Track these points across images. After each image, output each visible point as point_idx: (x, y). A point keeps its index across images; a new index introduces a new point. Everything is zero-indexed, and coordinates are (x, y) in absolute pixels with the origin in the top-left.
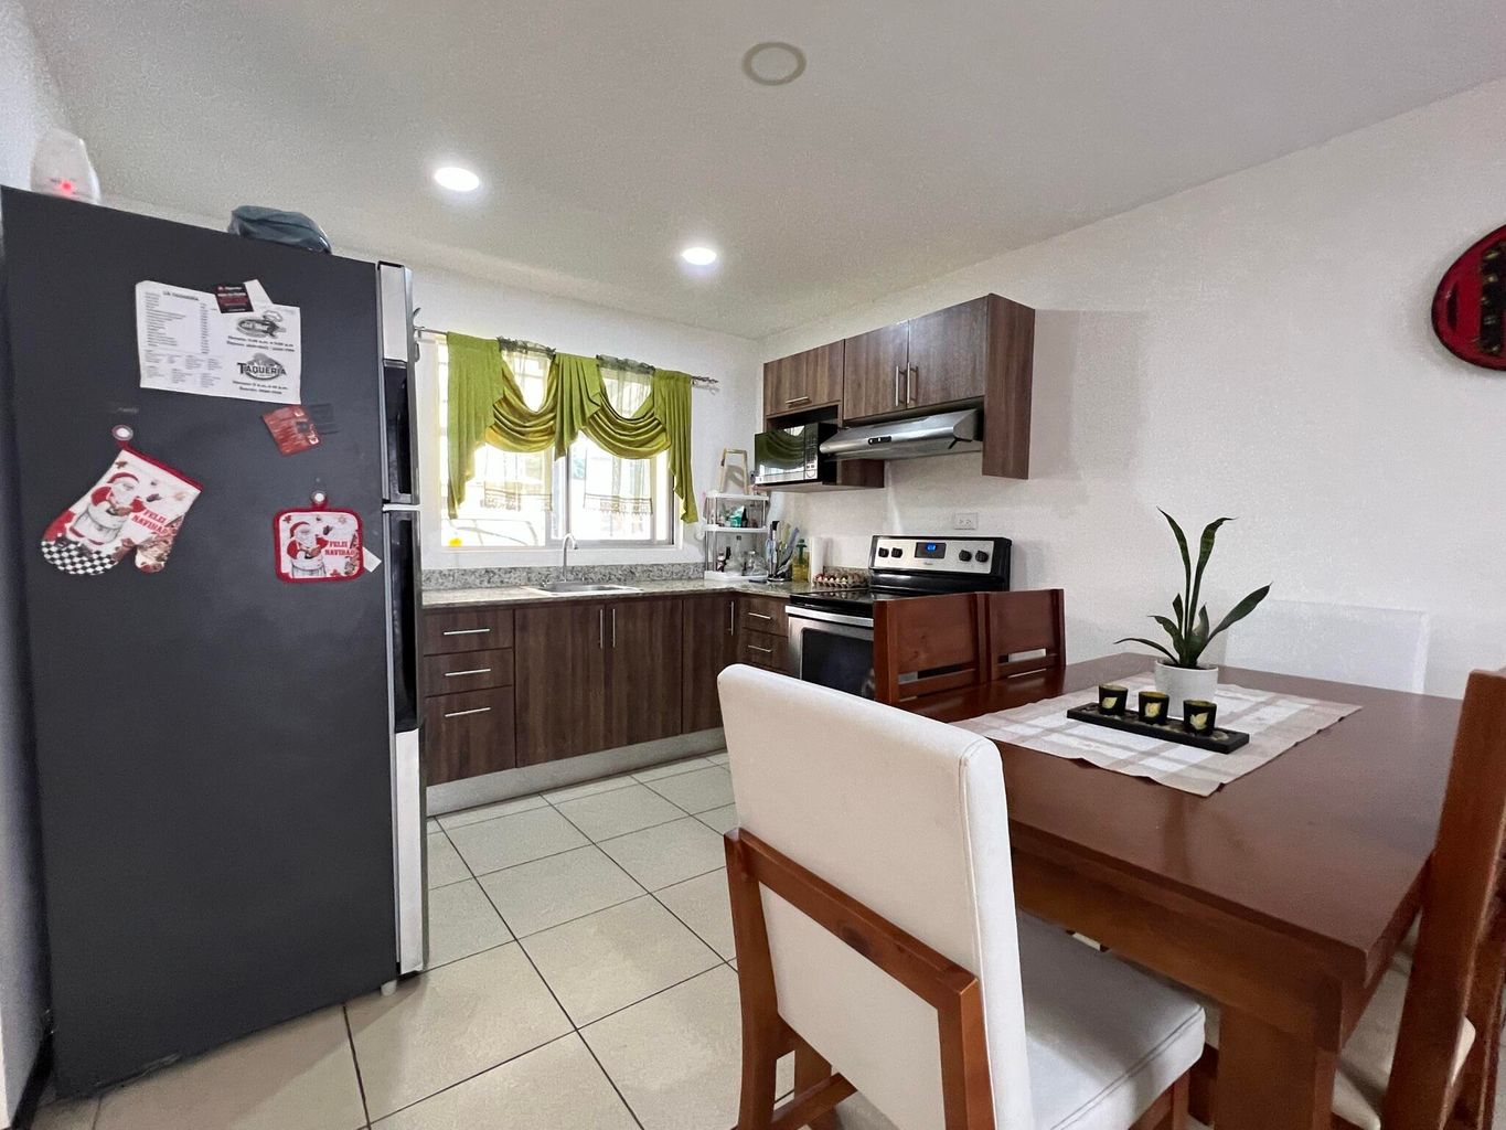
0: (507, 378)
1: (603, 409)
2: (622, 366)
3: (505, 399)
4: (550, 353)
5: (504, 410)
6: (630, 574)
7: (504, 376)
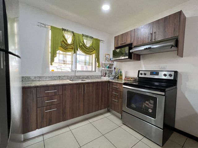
0: (64, 37)
1: (83, 45)
2: (87, 36)
3: (63, 41)
4: (73, 33)
5: (63, 43)
6: (88, 77)
7: (63, 36)
